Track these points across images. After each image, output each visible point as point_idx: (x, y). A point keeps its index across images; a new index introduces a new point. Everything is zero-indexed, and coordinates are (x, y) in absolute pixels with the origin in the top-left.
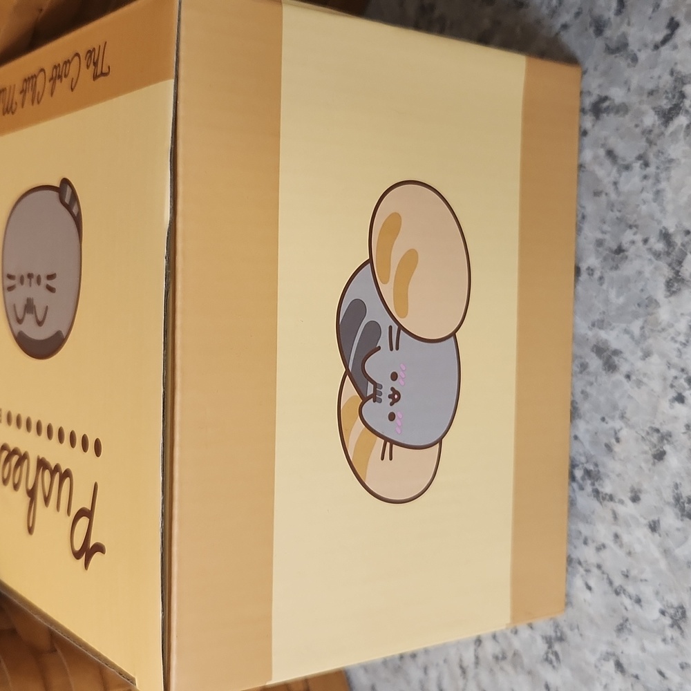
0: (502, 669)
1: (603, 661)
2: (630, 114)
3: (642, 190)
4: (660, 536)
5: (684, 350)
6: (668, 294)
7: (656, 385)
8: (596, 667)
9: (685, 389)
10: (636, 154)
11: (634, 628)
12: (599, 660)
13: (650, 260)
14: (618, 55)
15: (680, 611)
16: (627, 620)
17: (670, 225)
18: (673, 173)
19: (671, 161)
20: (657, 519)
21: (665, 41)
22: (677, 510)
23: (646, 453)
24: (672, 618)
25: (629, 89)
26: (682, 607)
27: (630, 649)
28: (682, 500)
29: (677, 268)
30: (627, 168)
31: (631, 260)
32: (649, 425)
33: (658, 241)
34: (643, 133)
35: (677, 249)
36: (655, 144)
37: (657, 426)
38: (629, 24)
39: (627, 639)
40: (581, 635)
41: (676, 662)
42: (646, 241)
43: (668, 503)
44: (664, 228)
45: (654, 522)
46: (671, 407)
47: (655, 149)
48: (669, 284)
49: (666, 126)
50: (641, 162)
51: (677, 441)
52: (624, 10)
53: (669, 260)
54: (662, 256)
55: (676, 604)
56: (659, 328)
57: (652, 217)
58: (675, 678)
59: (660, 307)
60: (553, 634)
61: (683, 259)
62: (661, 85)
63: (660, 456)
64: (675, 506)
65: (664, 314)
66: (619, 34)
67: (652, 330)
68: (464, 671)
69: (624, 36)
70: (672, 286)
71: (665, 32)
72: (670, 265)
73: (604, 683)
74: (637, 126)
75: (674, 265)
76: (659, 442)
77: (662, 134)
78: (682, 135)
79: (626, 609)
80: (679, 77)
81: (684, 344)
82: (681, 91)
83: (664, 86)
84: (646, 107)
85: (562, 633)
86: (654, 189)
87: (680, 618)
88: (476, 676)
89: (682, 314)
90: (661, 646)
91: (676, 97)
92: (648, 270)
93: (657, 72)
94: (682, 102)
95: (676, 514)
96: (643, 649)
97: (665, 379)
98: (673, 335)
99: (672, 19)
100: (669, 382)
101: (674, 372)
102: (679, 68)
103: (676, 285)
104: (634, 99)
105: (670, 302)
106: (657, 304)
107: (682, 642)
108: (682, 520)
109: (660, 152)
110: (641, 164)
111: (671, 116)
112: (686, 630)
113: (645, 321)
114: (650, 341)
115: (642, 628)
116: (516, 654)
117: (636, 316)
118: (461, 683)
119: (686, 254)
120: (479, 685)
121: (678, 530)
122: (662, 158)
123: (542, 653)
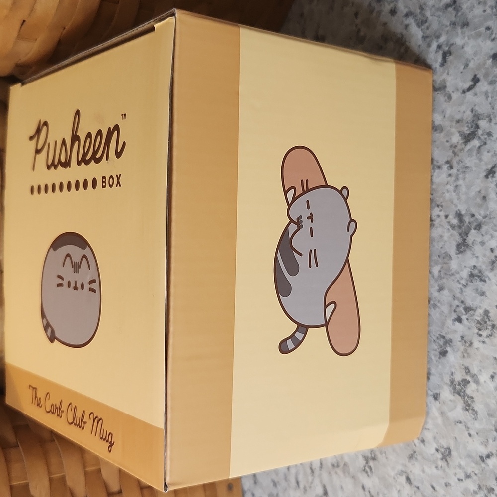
0: (336, 473)
1: (398, 475)
2: (444, 133)
3: (447, 184)
4: (440, 403)
5: (464, 289)
6: (458, 252)
7: (445, 309)
8: (394, 478)
9: (462, 314)
10: (446, 159)
11: (419, 457)
12: (396, 474)
13: (448, 229)
14: (439, 92)
15: (448, 450)
16: (415, 452)
17: (463, 209)
18: (467, 176)
19: (467, 168)
20: (438, 392)
21: (470, 89)
22: (451, 388)
23: (435, 350)
24: (442, 454)
25: (445, 116)
26: (449, 449)
27: (415, 470)
28: (455, 383)
29: (465, 237)
30: (439, 167)
31: (437, 227)
32: (439, 333)
33: (455, 218)
34: (451, 146)
35: (465, 225)
36: (458, 155)
37: (444, 334)
38: (448, 74)
39: (414, 464)
40: (387, 458)
41: (443, 482)
42: (447, 217)
43: (446, 384)
44: (459, 210)
45: (437, 394)
46: (454, 324)
47: (457, 158)
48: (458, 246)
49: (466, 145)
50: (449, 165)
51: (455, 346)
52: (445, 64)
53: (460, 231)
54: (456, 228)
55: (445, 446)
56: (450, 273)
57: (452, 202)
58: (441, 490)
59: (452, 260)
60: (370, 456)
61: (469, 232)
62: (465, 118)
63: (444, 353)
64: (451, 386)
65: (454, 265)
66: (441, 79)
67: (446, 274)
68: (312, 471)
69: (444, 81)
70: (461, 248)
71: (471, 83)
72: (460, 234)
73: (398, 489)
74: (447, 141)
75: (463, 235)
76: (444, 345)
77: (462, 149)
78: (474, 152)
79: (415, 445)
80: (476, 114)
81: (465, 286)
82: (477, 124)
83: (467, 118)
84: (453, 130)
85: (375, 455)
86: (455, 184)
87: (448, 455)
88: (320, 475)
89: (465, 267)
90: (435, 470)
91: (474, 127)
92: (446, 235)
93: (463, 108)
94: (477, 131)
95: (451, 391)
96: (424, 471)
97: (451, 306)
98: (458, 279)
99: (475, 76)
100: (454, 308)
101: (457, 302)
102: (476, 108)
103: (463, 247)
104: (446, 124)
105: (458, 258)
106: (450, 258)
107: (447, 470)
108: (454, 395)
109: (460, 161)
110: (449, 166)
111: (469, 138)
112: (450, 463)
113: (442, 268)
114: (444, 280)
115: (424, 458)
116: (345, 464)
117: (437, 264)
118: (310, 478)
119: (471, 229)
120: (321, 481)
121: (451, 400)
122: (461, 164)
123: (362, 466)
